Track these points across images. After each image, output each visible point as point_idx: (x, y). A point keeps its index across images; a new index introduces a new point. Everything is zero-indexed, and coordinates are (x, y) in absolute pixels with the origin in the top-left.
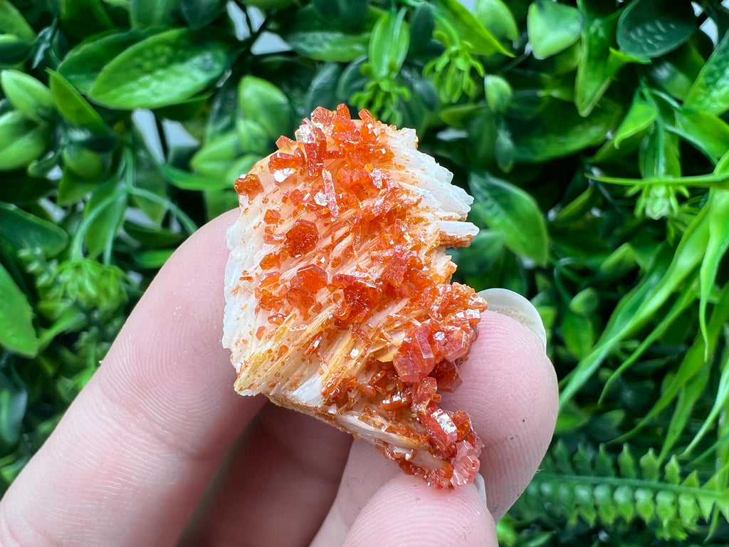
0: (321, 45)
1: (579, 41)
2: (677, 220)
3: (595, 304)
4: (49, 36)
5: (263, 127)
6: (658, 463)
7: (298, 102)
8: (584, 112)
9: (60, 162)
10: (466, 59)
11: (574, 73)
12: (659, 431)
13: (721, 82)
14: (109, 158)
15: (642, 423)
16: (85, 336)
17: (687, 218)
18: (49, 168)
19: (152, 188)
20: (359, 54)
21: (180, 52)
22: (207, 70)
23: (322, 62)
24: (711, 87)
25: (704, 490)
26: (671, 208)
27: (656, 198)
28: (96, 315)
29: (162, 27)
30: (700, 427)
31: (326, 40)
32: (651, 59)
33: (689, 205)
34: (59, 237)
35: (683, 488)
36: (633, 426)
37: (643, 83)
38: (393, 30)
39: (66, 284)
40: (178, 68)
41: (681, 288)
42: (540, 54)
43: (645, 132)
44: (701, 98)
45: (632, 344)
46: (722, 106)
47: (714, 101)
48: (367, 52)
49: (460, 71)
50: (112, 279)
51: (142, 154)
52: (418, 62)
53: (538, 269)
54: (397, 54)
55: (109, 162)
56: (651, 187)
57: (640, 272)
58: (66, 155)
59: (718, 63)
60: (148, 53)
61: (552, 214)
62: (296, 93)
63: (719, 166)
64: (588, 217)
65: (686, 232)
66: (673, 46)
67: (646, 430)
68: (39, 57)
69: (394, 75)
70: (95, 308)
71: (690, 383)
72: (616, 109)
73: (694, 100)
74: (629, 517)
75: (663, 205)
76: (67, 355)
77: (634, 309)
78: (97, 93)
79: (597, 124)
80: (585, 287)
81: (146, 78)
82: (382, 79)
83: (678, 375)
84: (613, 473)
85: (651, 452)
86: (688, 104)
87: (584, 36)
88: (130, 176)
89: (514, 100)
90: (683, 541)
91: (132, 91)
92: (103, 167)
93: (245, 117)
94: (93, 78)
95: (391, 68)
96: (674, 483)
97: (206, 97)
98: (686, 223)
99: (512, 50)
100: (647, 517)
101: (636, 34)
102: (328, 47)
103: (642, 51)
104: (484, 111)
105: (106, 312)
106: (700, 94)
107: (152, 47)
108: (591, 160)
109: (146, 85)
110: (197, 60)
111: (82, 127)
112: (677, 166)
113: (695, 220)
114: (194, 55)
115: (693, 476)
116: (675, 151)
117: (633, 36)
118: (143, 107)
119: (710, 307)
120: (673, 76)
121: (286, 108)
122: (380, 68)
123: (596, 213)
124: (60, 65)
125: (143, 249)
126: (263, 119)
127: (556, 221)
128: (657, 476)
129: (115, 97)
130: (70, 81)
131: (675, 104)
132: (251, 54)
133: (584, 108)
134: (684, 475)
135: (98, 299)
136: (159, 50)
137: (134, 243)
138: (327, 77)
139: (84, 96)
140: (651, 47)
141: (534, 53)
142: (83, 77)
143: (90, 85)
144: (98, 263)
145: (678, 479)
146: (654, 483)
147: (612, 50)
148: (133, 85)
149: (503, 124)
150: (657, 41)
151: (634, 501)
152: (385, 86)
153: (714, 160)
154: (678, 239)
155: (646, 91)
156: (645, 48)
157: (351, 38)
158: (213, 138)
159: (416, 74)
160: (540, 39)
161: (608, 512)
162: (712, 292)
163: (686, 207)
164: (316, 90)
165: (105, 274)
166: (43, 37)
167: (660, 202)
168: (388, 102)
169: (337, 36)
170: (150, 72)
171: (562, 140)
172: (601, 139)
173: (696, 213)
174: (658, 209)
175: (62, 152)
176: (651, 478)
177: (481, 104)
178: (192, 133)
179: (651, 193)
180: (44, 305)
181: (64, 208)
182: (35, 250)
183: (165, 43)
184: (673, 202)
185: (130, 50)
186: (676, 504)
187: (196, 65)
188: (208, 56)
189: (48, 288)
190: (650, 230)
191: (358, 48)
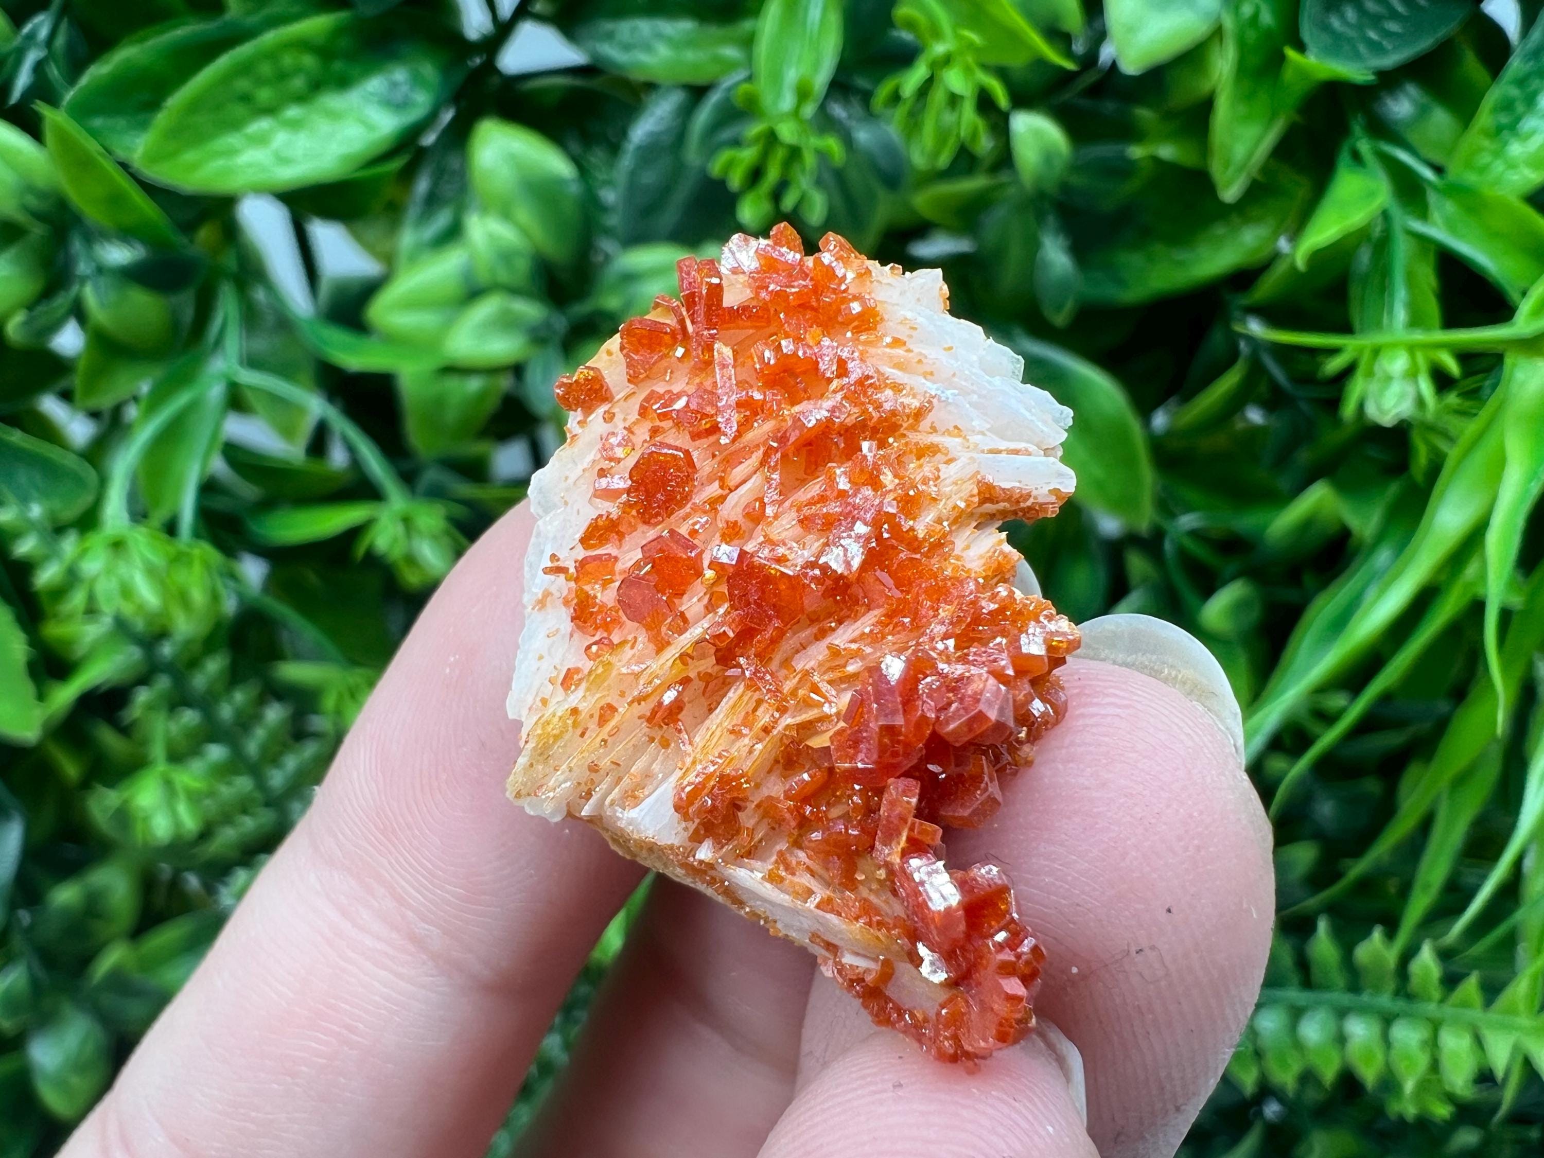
0: (647, 48)
1: (1217, 33)
2: (1431, 428)
3: (1254, 615)
4: (43, 33)
5: (524, 231)
6: (1391, 956)
7: (601, 176)
8: (1230, 193)
9: (79, 312)
10: (968, 70)
11: (1206, 106)
12: (1392, 886)
13: (1529, 123)
14: (186, 302)
15: (1357, 869)
16: (143, 696)
17: (1454, 424)
18: (55, 326)
19: (285, 371)
20: (730, 66)
21: (338, 66)
22: (398, 106)
23: (651, 87)
24: (1505, 132)
25: (1493, 1015)
26: (1420, 402)
27: (1388, 379)
28: (167, 650)
29: (295, 9)
30: (1484, 878)
31: (659, 36)
32: (1375, 73)
33: (1459, 395)
34: (79, 481)
35: (1448, 1010)
36: (1338, 876)
37: (1357, 128)
38: (806, 9)
39: (94, 580)
40: (332, 101)
41: (1443, 577)
42: (1131, 66)
43: (1361, 235)
44: (1485, 159)
45: (1337, 701)
46: (1529, 177)
47: (1512, 166)
48: (750, 60)
49: (954, 100)
50: (197, 568)
51: (260, 295)
52: (861, 82)
53: (1131, 540)
54: (817, 65)
55: (188, 314)
56: (1376, 352)
57: (1352, 542)
58: (90, 296)
59: (1521, 82)
60: (266, 69)
61: (1160, 420)
62: (597, 157)
63: (1525, 308)
64: (1239, 425)
65: (1453, 453)
66: (1424, 44)
67: (1365, 885)
68: (23, 80)
69: (809, 110)
70: (163, 634)
71: (1461, 781)
72: (1301, 188)
73: (1469, 164)
74: (1329, 1074)
75: (1402, 396)
76: (107, 737)
77: (1340, 623)
78: (154, 158)
79: (1258, 220)
80: (1233, 578)
81: (263, 124)
82: (783, 117)
83: (1435, 765)
84: (1295, 978)
85: (1377, 935)
86: (1456, 171)
87: (1229, 23)
88: (233, 343)
89: (1075, 167)
90: (1445, 1121)
91: (232, 152)
92: (175, 325)
93: (484, 210)
94: (144, 126)
95: (803, 94)
96: (1429, 999)
97: (395, 165)
98: (1453, 432)
99: (1069, 53)
100: (1369, 1075)
101: (1342, 17)
102: (663, 52)
103: (1356, 56)
104: (1011, 191)
105: (188, 643)
106: (1480, 150)
107: (272, 55)
108: (1246, 300)
109: (261, 140)
110: (375, 84)
111: (125, 235)
112: (1433, 308)
113: (1471, 428)
114: (368, 72)
115: (1471, 986)
116: (1428, 278)
117: (1335, 23)
118: (260, 190)
119: (1506, 616)
120: (1422, 112)
121: (575, 189)
122: (778, 95)
123: (1255, 416)
124: (69, 95)
125: (268, 504)
126: (524, 214)
127: (1170, 433)
128: (1391, 985)
129: (195, 166)
130: (94, 133)
131: (1428, 174)
132: (497, 71)
133: (1229, 183)
134: (1451, 981)
135: (164, 613)
136: (288, 60)
137: (248, 491)
138: (662, 119)
139: (124, 166)
140: (1376, 48)
141: (1117, 62)
142: (121, 122)
143: (137, 141)
144: (164, 536)
145: (1436, 993)
146: (1385, 1000)
147: (1291, 54)
148: (232, 140)
149: (1051, 219)
150: (1388, 34)
151: (1341, 1039)
152: (787, 132)
153: (1514, 295)
154: (1435, 470)
155: (1364, 146)
156: (1362, 48)
157: (714, 31)
158: (414, 258)
159: (857, 108)
160: (1131, 29)
161: (1284, 1065)
162: (1511, 585)
163: (1452, 399)
164: (639, 148)
165: (179, 559)
166: (31, 36)
167: (1396, 388)
168: (796, 170)
169: (685, 26)
170: (270, 111)
171: (1181, 255)
172: (1264, 253)
173: (1474, 411)
174: (1392, 403)
175: (80, 291)
176: (1377, 989)
177: (1004, 177)
178: (369, 247)
179: (1376, 368)
180: (53, 631)
181: (94, 415)
182: (30, 510)
183: (303, 45)
184: (1426, 387)
185: (224, 62)
186: (1433, 1044)
187: (372, 94)
188: (400, 74)
189: (60, 592)
190: (1374, 452)
191: (731, 52)
